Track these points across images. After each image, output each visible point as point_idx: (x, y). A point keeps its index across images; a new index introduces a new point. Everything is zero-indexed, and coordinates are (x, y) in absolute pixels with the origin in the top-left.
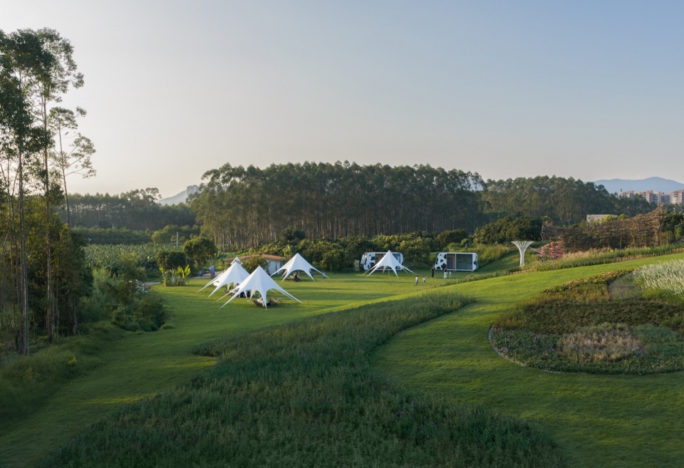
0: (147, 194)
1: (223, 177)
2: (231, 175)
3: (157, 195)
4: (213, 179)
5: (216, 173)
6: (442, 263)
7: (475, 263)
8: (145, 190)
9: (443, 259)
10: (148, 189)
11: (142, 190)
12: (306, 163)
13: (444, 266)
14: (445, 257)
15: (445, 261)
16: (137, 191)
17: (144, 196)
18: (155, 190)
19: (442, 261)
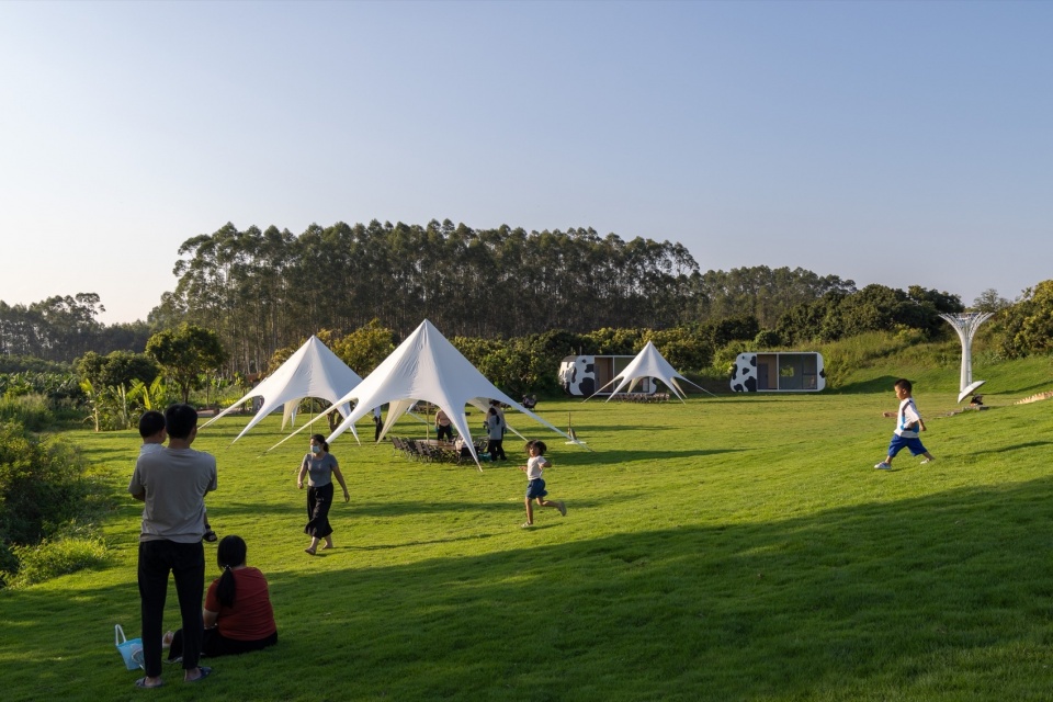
0: (78, 304)
1: (221, 249)
2: (236, 246)
3: (97, 305)
4: (200, 252)
5: (205, 243)
6: (746, 377)
7: (823, 374)
8: (74, 296)
9: (749, 366)
10: (80, 296)
11: (68, 297)
12: (375, 224)
13: (751, 383)
14: (753, 362)
15: (753, 372)
16: (59, 299)
17: (74, 308)
18: (92, 297)
19: (745, 371)
